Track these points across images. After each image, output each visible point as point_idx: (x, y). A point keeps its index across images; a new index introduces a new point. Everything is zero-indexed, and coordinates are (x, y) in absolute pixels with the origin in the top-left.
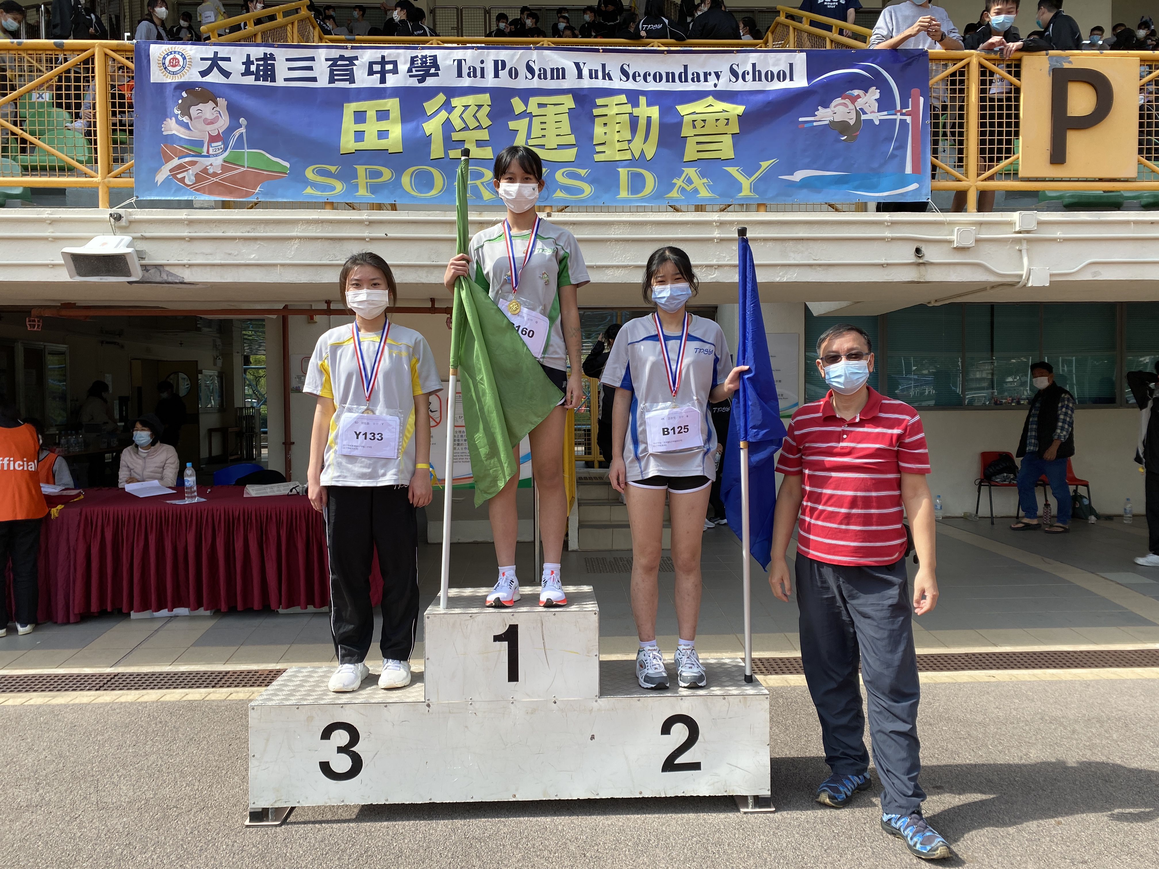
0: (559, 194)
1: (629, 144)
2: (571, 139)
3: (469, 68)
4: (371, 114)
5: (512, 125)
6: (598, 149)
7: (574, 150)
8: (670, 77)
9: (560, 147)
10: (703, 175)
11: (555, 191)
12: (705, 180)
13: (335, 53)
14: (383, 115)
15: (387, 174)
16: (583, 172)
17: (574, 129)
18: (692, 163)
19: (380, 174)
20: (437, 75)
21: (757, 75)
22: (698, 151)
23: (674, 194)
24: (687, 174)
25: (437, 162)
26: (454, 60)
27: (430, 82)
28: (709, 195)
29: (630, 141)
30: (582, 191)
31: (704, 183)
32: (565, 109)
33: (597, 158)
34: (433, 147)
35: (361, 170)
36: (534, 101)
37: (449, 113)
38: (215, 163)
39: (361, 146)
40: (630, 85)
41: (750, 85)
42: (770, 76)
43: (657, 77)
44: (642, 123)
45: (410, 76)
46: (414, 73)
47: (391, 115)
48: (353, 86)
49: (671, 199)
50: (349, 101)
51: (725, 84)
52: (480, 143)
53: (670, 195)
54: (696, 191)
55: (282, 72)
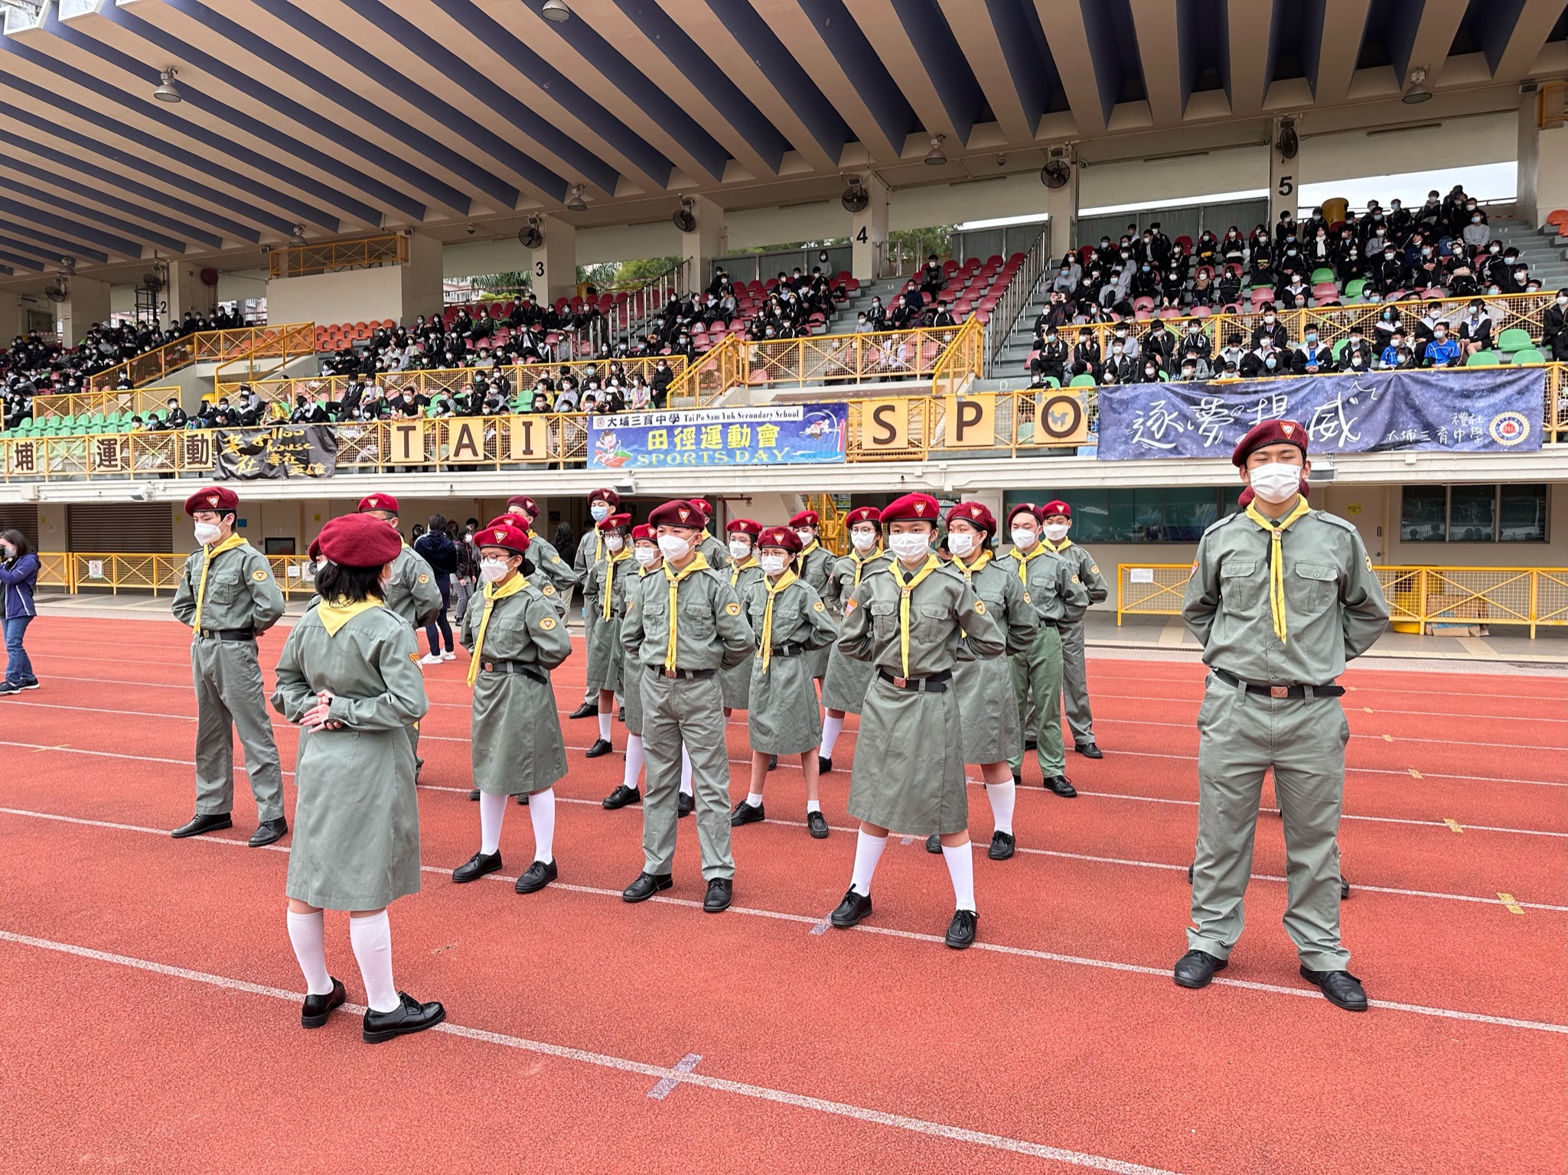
1: (740, 443)
2: (721, 441)
4: (657, 436)
5: (702, 437)
6: (730, 444)
7: (721, 445)
8: (755, 416)
10: (765, 453)
14: (661, 435)
15: (662, 457)
17: (722, 438)
18: (761, 449)
21: (785, 415)
22: (763, 445)
25: (679, 452)
27: (677, 423)
29: (740, 441)
33: (729, 447)
34: (677, 447)
36: (709, 427)
37: (682, 435)
38: (611, 456)
39: (654, 447)
40: (741, 420)
41: (783, 419)
42: (790, 415)
43: (751, 416)
44: (744, 435)
45: (670, 422)
46: (671, 420)
47: (664, 436)
48: (652, 426)
50: (651, 431)
51: (775, 418)
54: (763, 459)
55: (631, 422)
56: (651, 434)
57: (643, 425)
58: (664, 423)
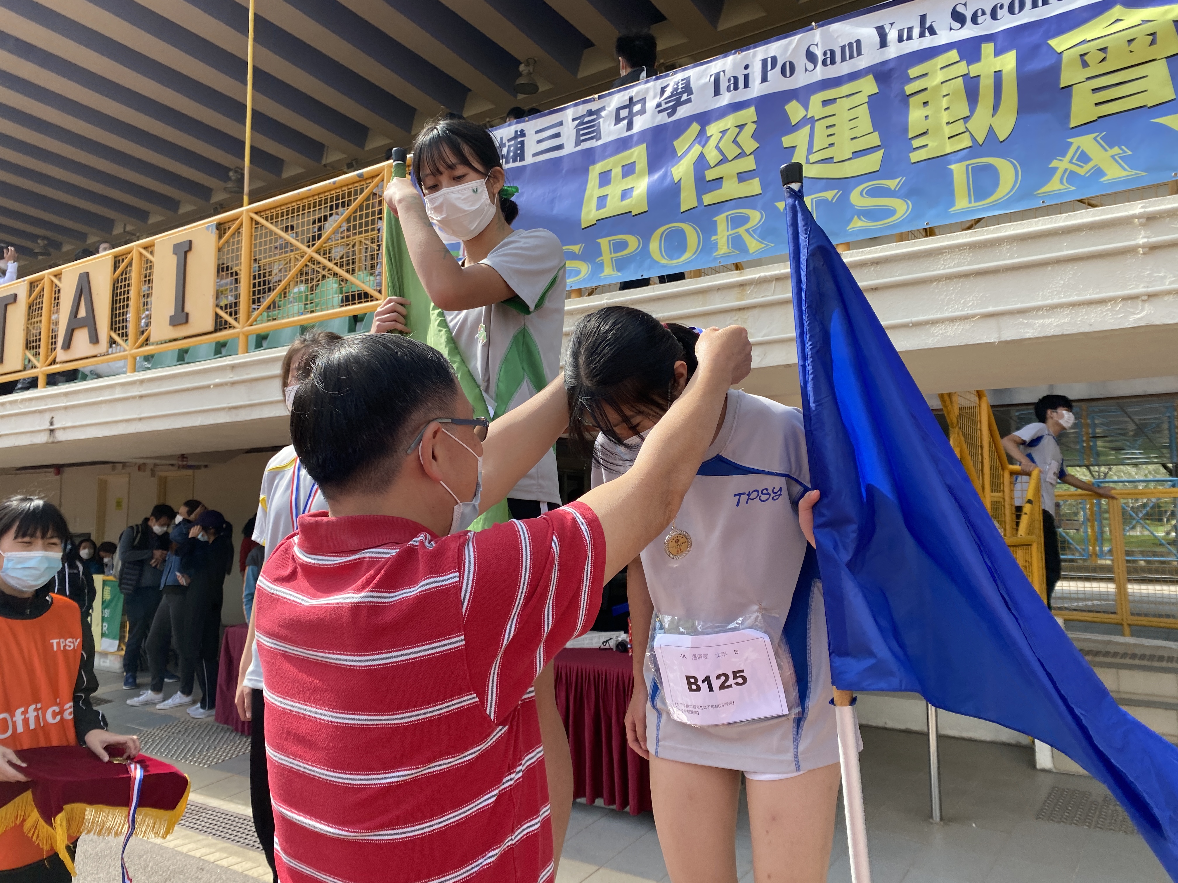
0: (858, 224)
1: (965, 123)
2: (875, 139)
3: (729, 80)
4: (617, 171)
5: (787, 141)
6: (916, 143)
7: (879, 155)
9: (857, 154)
10: (1110, 142)
11: (850, 221)
12: (1116, 150)
13: (582, 109)
14: (629, 170)
15: (633, 242)
16: (892, 184)
17: (877, 125)
18: (1086, 127)
19: (624, 245)
20: (689, 101)
22: (1097, 104)
23: (1054, 185)
24: (1079, 147)
25: (690, 215)
26: (711, 76)
27: (682, 112)
28: (1124, 173)
29: (966, 119)
30: (891, 212)
31: (1113, 157)
32: (863, 98)
33: (915, 157)
34: (683, 195)
35: (604, 243)
36: (816, 99)
37: (703, 147)
39: (604, 213)
40: (969, 32)
44: (986, 85)
45: (659, 112)
46: (664, 106)
47: (638, 168)
48: (600, 143)
49: (1049, 195)
50: (594, 163)
52: (743, 177)
53: (1046, 189)
54: (1099, 172)
55: (531, 147)
56: (596, 170)
57: (570, 148)
58: (640, 124)
